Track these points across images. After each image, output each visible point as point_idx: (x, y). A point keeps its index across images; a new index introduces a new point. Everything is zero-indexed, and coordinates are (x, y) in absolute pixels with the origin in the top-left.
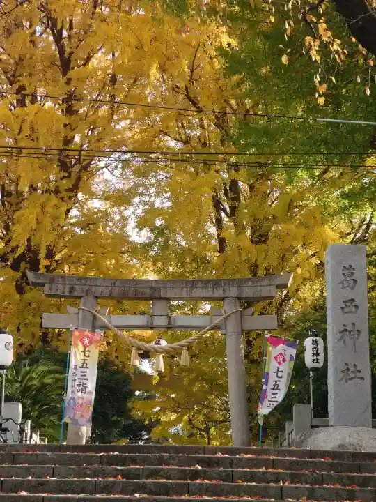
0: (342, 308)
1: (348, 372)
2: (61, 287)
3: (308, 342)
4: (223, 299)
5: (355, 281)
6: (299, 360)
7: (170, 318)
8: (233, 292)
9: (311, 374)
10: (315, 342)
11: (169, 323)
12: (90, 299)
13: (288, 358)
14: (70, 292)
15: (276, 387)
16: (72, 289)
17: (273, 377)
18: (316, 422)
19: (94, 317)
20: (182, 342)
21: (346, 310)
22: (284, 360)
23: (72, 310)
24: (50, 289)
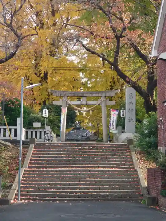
0: (129, 104)
1: (130, 120)
2: (58, 94)
3: (121, 111)
4: (101, 96)
5: (133, 97)
6: (119, 115)
7: (87, 102)
8: (104, 95)
9: (122, 119)
10: (123, 111)
11: (87, 103)
12: (66, 97)
13: (116, 114)
14: (60, 95)
15: (113, 122)
16: (61, 94)
17: (112, 119)
18: (123, 131)
19: (67, 101)
20: (90, 108)
21: (130, 104)
22: (115, 115)
23: (61, 100)
24: (55, 94)
